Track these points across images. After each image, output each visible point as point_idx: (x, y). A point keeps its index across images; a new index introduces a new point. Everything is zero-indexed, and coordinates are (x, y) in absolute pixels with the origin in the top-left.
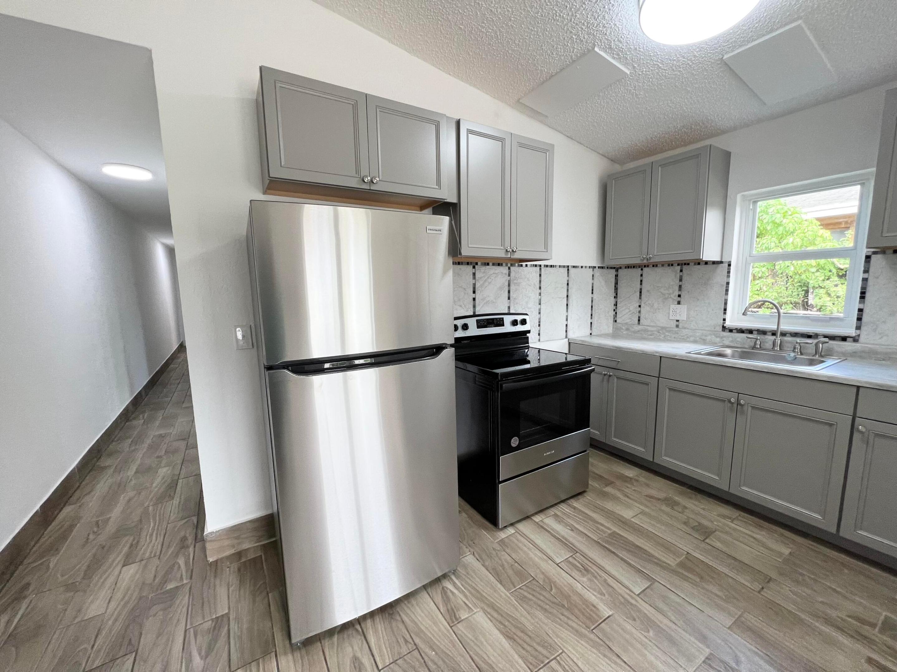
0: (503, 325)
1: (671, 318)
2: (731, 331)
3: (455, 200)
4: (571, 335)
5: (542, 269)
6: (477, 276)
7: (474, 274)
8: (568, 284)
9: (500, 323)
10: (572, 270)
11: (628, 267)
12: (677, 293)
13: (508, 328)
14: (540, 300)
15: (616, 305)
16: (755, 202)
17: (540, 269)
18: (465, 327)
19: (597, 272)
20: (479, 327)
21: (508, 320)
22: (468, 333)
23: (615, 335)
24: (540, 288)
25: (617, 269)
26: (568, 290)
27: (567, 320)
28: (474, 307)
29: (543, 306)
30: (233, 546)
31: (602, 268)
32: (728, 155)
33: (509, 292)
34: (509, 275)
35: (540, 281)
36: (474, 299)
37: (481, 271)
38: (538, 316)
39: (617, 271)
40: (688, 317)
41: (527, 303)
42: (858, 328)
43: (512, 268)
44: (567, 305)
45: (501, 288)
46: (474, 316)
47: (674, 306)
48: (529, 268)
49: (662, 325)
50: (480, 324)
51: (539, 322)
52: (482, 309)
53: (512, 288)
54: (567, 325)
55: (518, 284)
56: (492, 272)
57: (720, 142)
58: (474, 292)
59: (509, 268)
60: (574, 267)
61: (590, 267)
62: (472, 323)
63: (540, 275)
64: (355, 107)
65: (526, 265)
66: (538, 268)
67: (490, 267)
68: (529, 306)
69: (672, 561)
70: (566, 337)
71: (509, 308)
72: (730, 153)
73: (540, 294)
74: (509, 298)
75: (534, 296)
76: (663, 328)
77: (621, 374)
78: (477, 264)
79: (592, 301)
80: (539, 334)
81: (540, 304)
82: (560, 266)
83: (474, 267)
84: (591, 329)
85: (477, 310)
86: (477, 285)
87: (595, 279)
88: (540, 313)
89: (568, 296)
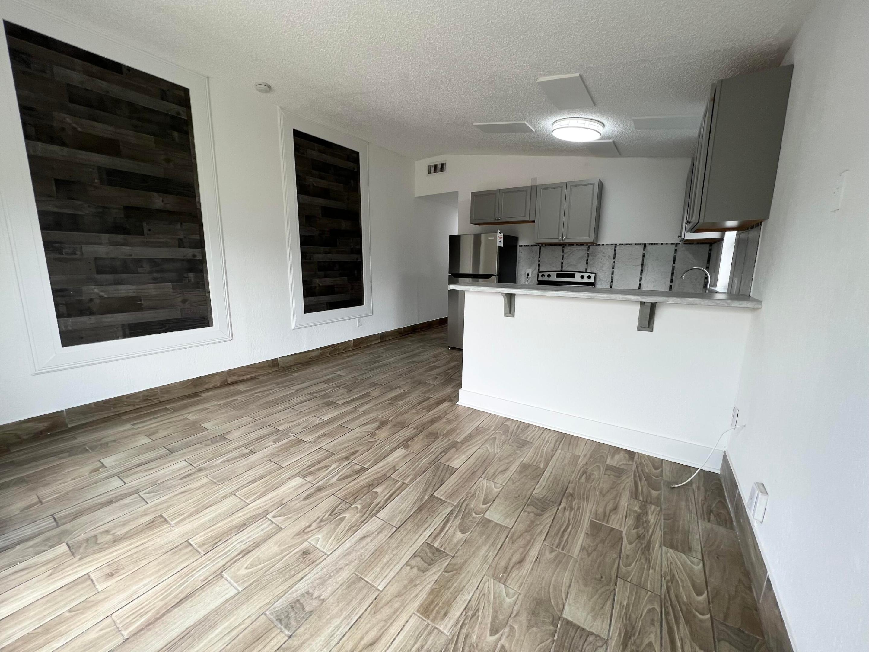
0: (574, 277)
5: (618, 247)
6: (566, 251)
7: (563, 251)
8: (644, 256)
9: (572, 276)
10: (648, 248)
13: (576, 279)
14: (613, 266)
17: (616, 247)
18: (549, 276)
19: (681, 248)
20: (557, 277)
21: (578, 275)
22: (550, 279)
24: (614, 258)
26: (643, 260)
27: (640, 281)
28: (562, 267)
29: (616, 270)
31: (689, 244)
33: (588, 260)
34: (588, 250)
35: (615, 254)
36: (562, 263)
37: (567, 249)
41: (602, 267)
43: (590, 247)
44: (642, 270)
45: (582, 258)
48: (605, 246)
50: (559, 276)
51: (612, 279)
52: (567, 268)
53: (590, 258)
54: (640, 285)
55: (595, 256)
56: (576, 249)
58: (562, 259)
59: (589, 247)
60: (652, 244)
61: (672, 244)
62: (554, 275)
63: (615, 250)
65: (603, 245)
66: (614, 246)
68: (604, 269)
71: (587, 269)
73: (614, 262)
74: (587, 263)
75: (608, 263)
78: (566, 245)
79: (672, 269)
80: (611, 287)
81: (613, 268)
82: (636, 244)
83: (564, 247)
85: (564, 269)
86: (565, 256)
87: (679, 253)
88: (613, 274)
89: (642, 264)
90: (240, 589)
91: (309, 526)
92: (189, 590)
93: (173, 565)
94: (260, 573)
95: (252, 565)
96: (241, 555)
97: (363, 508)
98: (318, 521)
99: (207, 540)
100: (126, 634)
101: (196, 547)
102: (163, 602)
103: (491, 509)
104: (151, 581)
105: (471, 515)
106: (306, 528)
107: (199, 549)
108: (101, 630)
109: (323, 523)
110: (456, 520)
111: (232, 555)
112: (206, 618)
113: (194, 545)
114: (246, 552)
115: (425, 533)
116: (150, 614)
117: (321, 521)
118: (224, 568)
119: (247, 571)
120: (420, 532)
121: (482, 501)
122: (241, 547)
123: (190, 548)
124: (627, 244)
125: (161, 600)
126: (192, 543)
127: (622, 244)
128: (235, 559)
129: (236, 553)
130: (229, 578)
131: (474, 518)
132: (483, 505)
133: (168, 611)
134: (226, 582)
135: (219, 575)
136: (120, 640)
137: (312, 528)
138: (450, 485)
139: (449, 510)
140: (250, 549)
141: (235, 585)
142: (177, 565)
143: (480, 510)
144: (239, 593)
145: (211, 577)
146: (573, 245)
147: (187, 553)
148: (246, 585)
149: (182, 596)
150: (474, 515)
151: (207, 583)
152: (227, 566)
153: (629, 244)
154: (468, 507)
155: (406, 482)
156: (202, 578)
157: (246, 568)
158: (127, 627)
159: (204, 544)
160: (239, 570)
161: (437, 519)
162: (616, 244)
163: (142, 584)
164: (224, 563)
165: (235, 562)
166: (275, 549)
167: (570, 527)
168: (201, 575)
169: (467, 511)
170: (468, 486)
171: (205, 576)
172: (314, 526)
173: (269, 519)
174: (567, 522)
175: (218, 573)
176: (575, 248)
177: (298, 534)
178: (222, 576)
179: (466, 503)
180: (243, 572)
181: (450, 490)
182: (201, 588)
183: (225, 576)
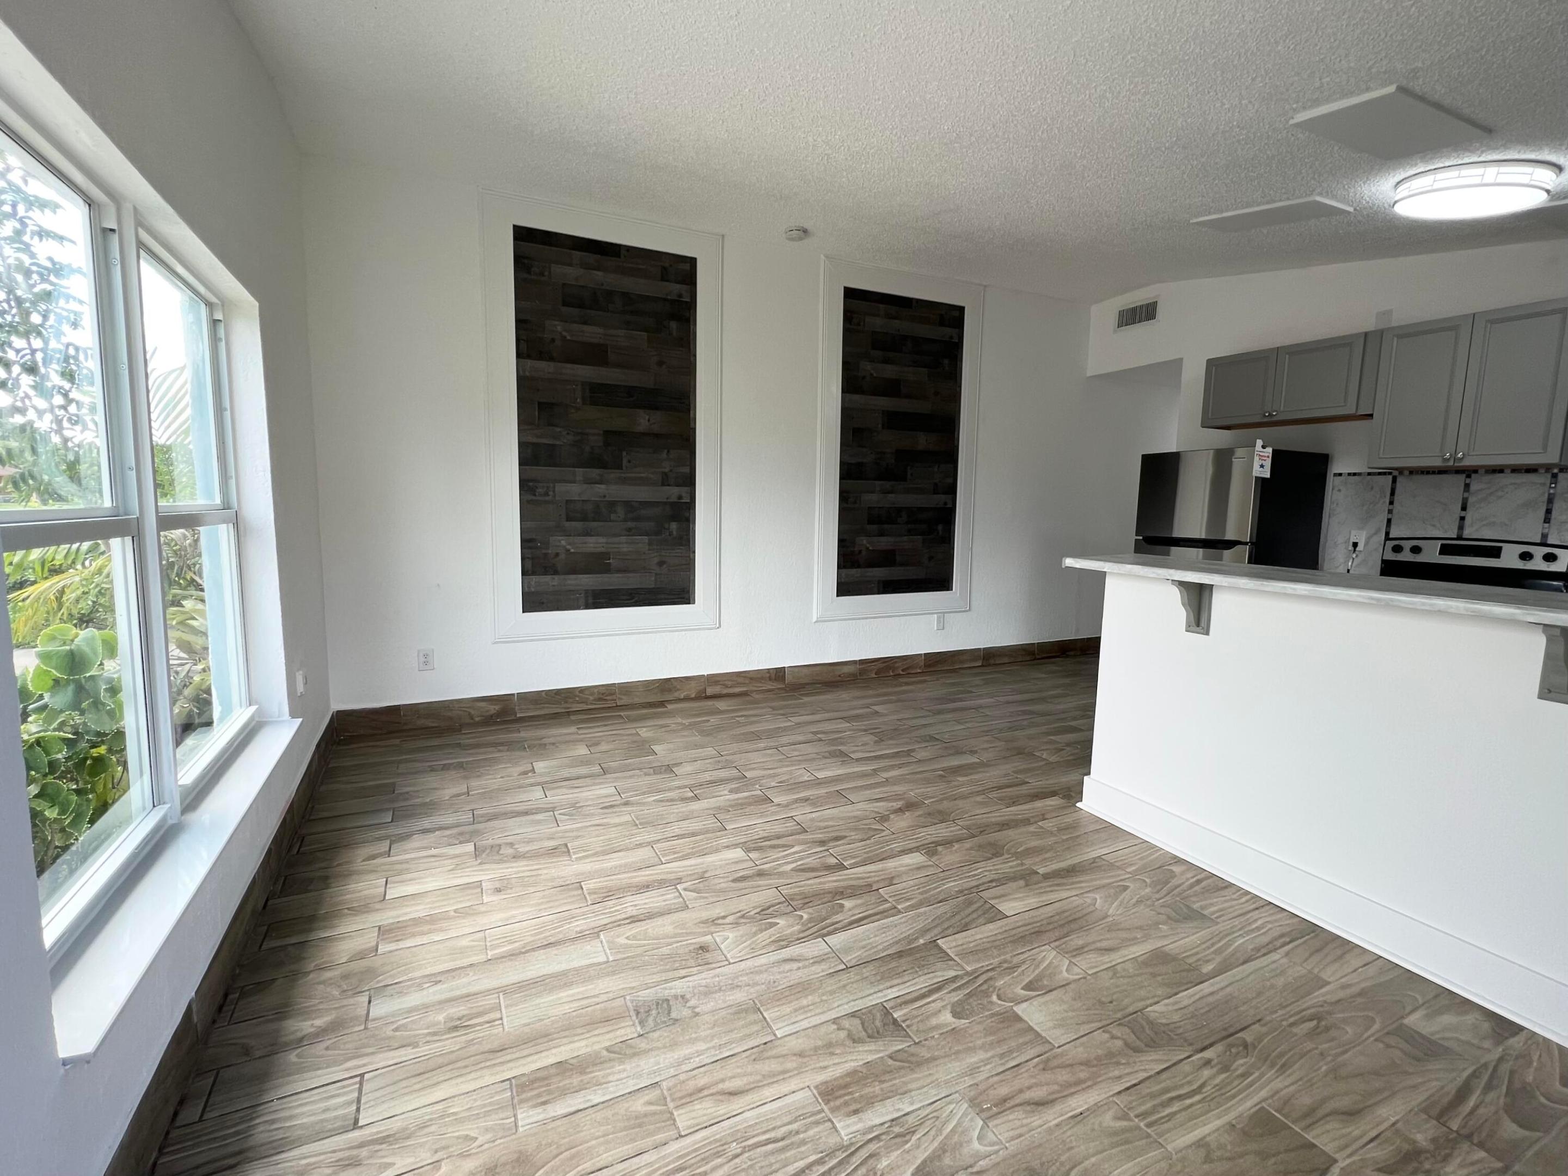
0: (1494, 556)
3: (1369, 413)
6: (1474, 487)
7: (1467, 486)
9: (1491, 553)
13: (1508, 562)
18: (1416, 550)
20: (1442, 553)
21: (1512, 551)
22: (1421, 559)
28: (1461, 528)
33: (1548, 511)
36: (1462, 519)
45: (1531, 504)
50: (1449, 551)
62: (1435, 546)
78: (1474, 473)
83: (1469, 477)
85: (1467, 533)
86: (1471, 500)
90: (610, 959)
91: (724, 917)
92: (561, 936)
93: (558, 903)
94: (639, 950)
95: (635, 938)
96: (628, 921)
97: (810, 920)
98: (739, 914)
99: (599, 889)
100: (490, 954)
101: (586, 892)
102: (533, 939)
103: (1035, 1002)
105: (991, 996)
106: (718, 919)
107: (588, 897)
108: (473, 941)
109: (743, 920)
110: (953, 994)
111: (619, 917)
113: (584, 889)
114: (634, 920)
115: (889, 991)
116: (517, 945)
117: (743, 917)
118: (604, 928)
119: (626, 941)
120: (881, 987)
121: (1024, 983)
122: (633, 911)
123: (580, 892)
125: (531, 935)
126: (584, 886)
128: (619, 923)
129: (624, 916)
130: (604, 941)
131: (991, 1003)
132: (1022, 989)
133: (533, 950)
134: (599, 944)
135: (595, 933)
136: (482, 958)
137: (727, 920)
138: (978, 937)
139: (952, 973)
140: (642, 917)
141: (607, 952)
142: (562, 905)
143: (1010, 996)
144: (606, 963)
145: (588, 932)
146: (1500, 471)
147: (574, 896)
148: (617, 957)
149: (552, 940)
150: (994, 998)
151: (581, 937)
152: (608, 926)
154: (991, 983)
155: (899, 907)
156: (578, 929)
157: (627, 938)
158: (494, 947)
159: (595, 893)
160: (618, 936)
161: (922, 979)
164: (609, 922)
165: (619, 925)
166: (669, 929)
167: (1197, 1098)
168: (580, 925)
169: (985, 987)
170: (1013, 950)
171: (583, 928)
172: (730, 919)
173: (678, 891)
174: (1195, 1087)
175: (596, 930)
176: (1507, 479)
177: (705, 922)
178: (598, 937)
179: (990, 974)
180: (622, 941)
181: (972, 945)
182: (573, 940)
183: (602, 937)
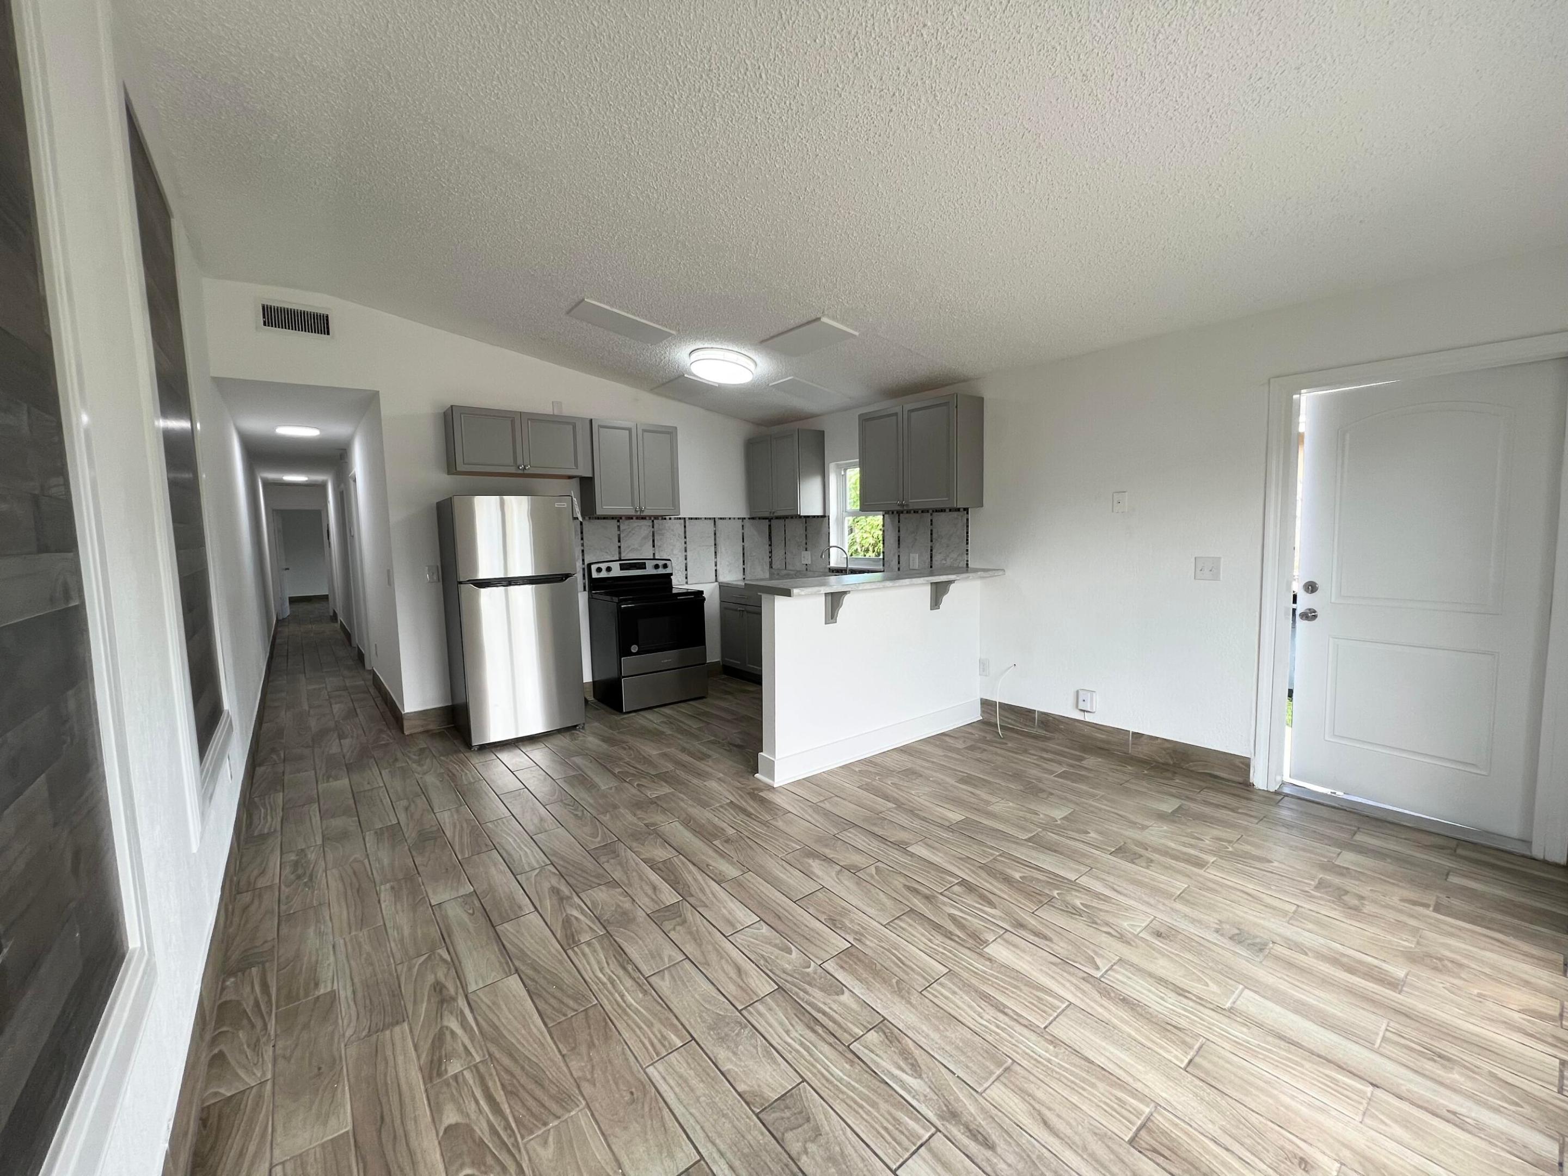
0: (645, 568)
1: (803, 562)
2: (833, 572)
3: (591, 476)
4: (722, 579)
5: (687, 522)
6: (622, 528)
7: (619, 527)
8: (715, 534)
9: (642, 566)
10: (719, 522)
11: (777, 518)
12: (804, 542)
13: (650, 570)
14: (686, 548)
15: (771, 552)
16: (845, 470)
17: (685, 522)
18: (609, 569)
19: (747, 523)
20: (621, 569)
21: (650, 565)
22: (612, 574)
23: (771, 578)
24: (685, 538)
25: (770, 519)
26: (715, 539)
27: (716, 565)
29: (689, 553)
30: (422, 726)
31: (753, 518)
32: (821, 434)
33: (653, 541)
34: (653, 527)
35: (685, 532)
37: (624, 525)
38: (685, 562)
39: (770, 521)
40: (812, 560)
41: (672, 550)
42: (883, 565)
43: (655, 521)
44: (715, 552)
45: (645, 538)
46: (620, 560)
47: (804, 553)
48: (673, 521)
49: (798, 569)
50: (623, 567)
51: (686, 567)
52: (629, 555)
53: (657, 538)
54: (716, 570)
55: (662, 535)
56: (635, 525)
57: (816, 425)
58: (619, 541)
59: (653, 521)
60: (721, 518)
61: (738, 519)
62: (616, 567)
63: (685, 527)
64: (513, 422)
65: (670, 519)
66: (683, 521)
67: (634, 520)
68: (675, 552)
69: (729, 717)
70: (716, 581)
71: (654, 554)
72: (824, 431)
73: (685, 543)
74: (654, 546)
75: (680, 545)
76: (798, 571)
77: (749, 608)
78: (621, 518)
79: (743, 549)
80: (686, 578)
81: (686, 551)
82: (705, 518)
83: (618, 521)
84: (744, 574)
86: (622, 535)
87: (746, 529)
88: (686, 559)
89: (715, 545)
90: (1241, 987)
91: (1108, 933)
92: (1270, 1039)
93: (1241, 1073)
94: (1210, 972)
95: (1200, 980)
96: (1187, 994)
98: (1095, 926)
99: (1174, 1042)
100: (1369, 1089)
101: (1192, 1053)
102: (1304, 1062)
104: (1281, 1092)
106: (1114, 936)
107: (1196, 1047)
108: (1386, 1124)
111: (1191, 1004)
112: (1296, 1012)
113: (1189, 1057)
114: (1181, 992)
116: (1328, 1072)
117: (1096, 923)
118: (1218, 1009)
119: (1211, 984)
122: (1172, 998)
123: (1197, 1060)
124: (696, 519)
125: (1302, 1066)
126: (1186, 1061)
127: (692, 519)
128: (1198, 1000)
129: (1185, 1001)
130: (1231, 1001)
133: (1312, 1053)
134: (1238, 1002)
135: (1231, 1013)
136: (1379, 1093)
140: (1171, 987)
141: (1237, 992)
142: (1239, 1068)
144: (1246, 987)
145: (1238, 1019)
146: (632, 518)
147: (1210, 1061)
148: (1233, 983)
149: (1283, 1044)
151: (1250, 1022)
152: (1211, 1006)
153: (699, 519)
156: (1245, 1030)
157: (1207, 985)
158: (1361, 1093)
159: (1184, 1042)
160: (1213, 993)
162: (685, 519)
163: (1293, 1103)
164: (1211, 1011)
165: (1200, 998)
166: (1162, 962)
168: (1239, 1032)
171: (1239, 1027)
172: (1106, 930)
175: (1228, 1014)
176: (635, 523)
177: (1127, 942)
178: (1231, 1008)
180: (1213, 987)
182: (1260, 1026)
183: (1228, 1005)
